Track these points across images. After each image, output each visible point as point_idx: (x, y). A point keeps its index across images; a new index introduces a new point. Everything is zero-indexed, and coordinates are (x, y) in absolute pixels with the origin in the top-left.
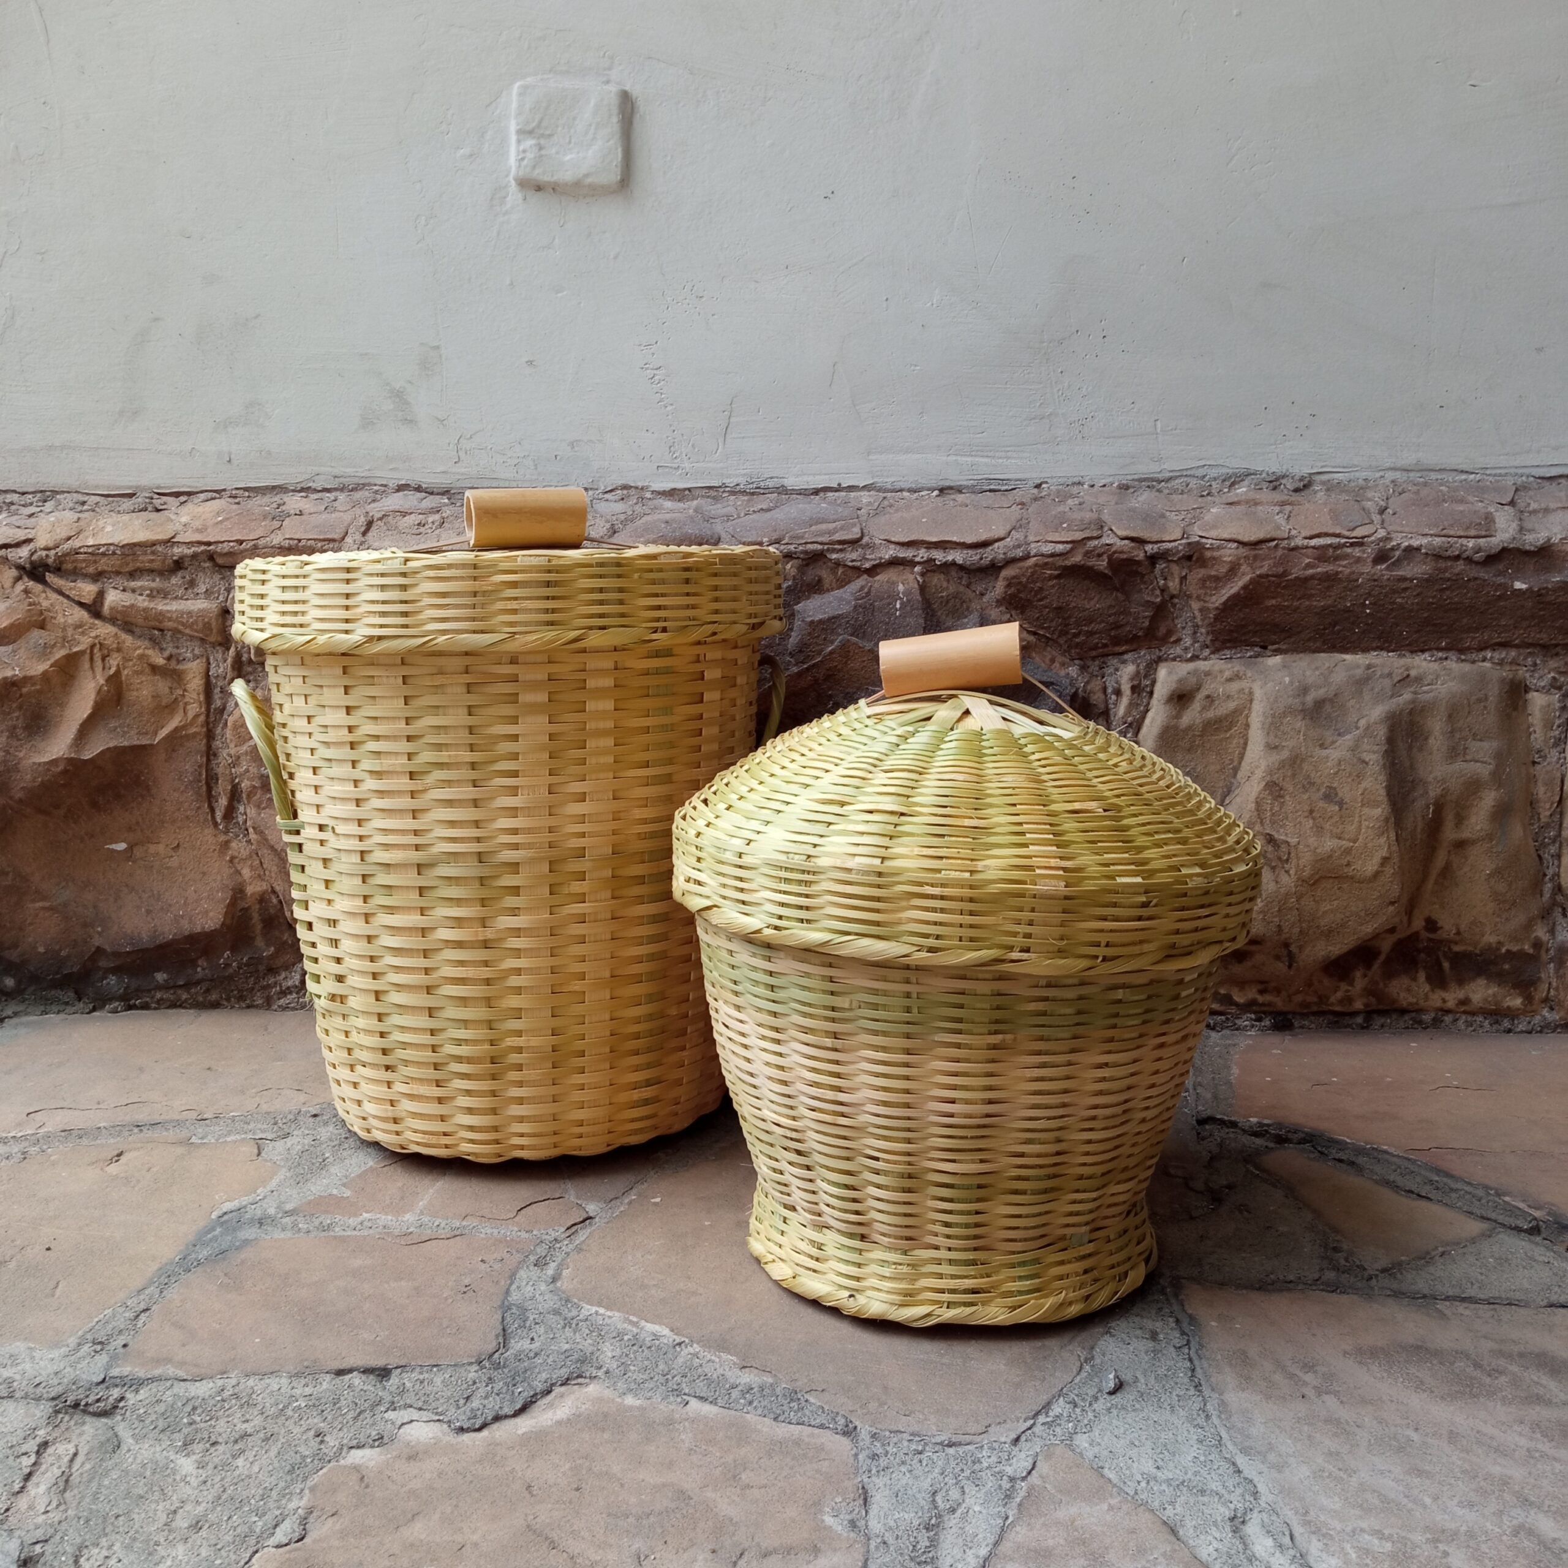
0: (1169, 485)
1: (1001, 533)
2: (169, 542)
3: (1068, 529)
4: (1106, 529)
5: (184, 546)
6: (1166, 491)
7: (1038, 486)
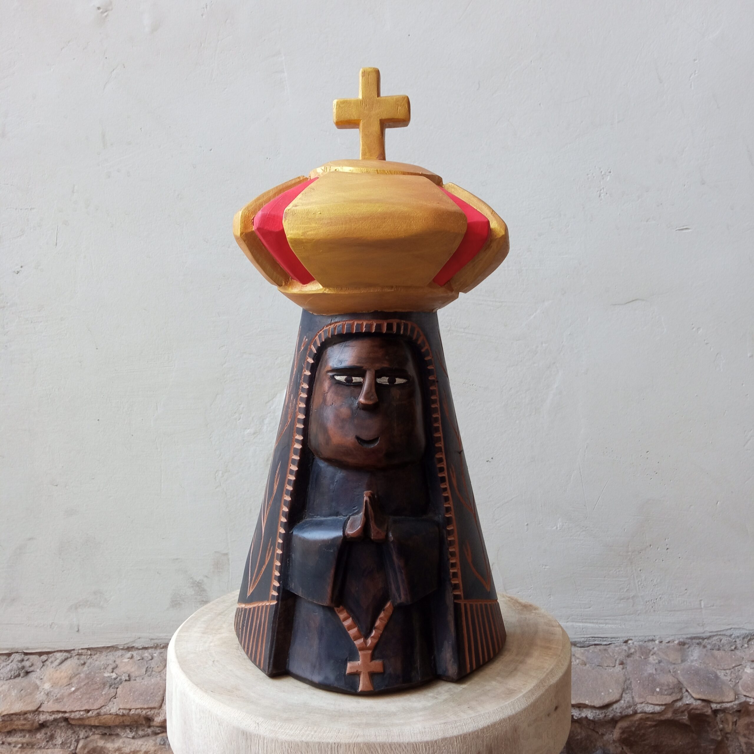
0: (710, 641)
1: (616, 697)
2: (37, 711)
3: (661, 693)
4: (684, 690)
5: (47, 714)
6: (709, 647)
7: (626, 642)
